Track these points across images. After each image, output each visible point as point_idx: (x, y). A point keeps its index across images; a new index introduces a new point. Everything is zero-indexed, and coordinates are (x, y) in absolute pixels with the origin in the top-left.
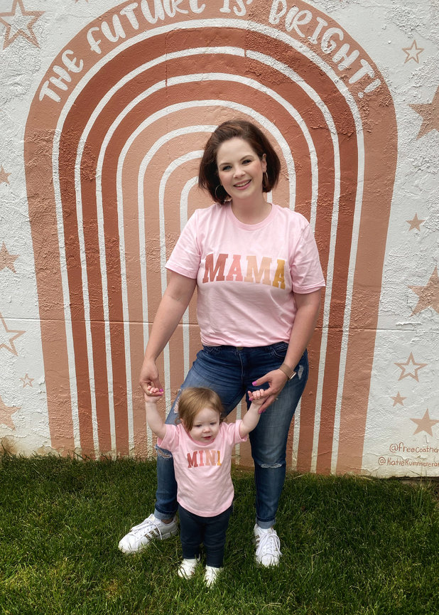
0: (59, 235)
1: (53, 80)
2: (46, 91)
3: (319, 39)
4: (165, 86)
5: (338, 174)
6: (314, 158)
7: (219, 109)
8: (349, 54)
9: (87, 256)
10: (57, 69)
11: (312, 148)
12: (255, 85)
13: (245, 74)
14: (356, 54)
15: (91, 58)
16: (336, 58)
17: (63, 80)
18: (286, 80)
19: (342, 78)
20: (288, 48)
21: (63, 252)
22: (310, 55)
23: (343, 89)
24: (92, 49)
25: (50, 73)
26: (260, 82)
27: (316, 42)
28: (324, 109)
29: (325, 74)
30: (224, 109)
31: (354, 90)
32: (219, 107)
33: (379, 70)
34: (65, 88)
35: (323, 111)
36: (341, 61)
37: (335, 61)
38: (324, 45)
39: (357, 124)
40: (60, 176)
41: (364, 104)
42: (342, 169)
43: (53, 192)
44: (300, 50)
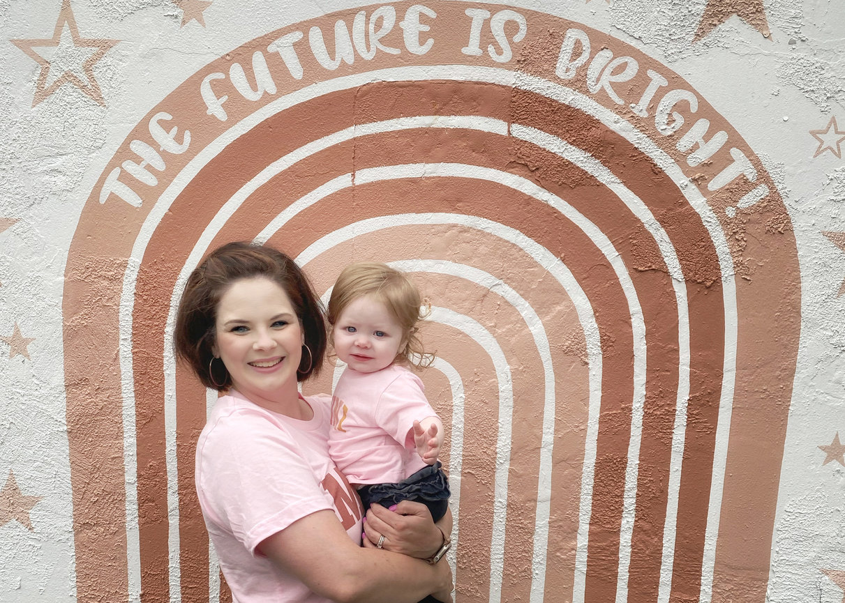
0: (127, 460)
1: (129, 166)
2: (113, 186)
3: (652, 109)
4: (350, 184)
5: (685, 356)
6: (638, 326)
7: (454, 231)
8: (708, 137)
9: (180, 500)
10: (137, 147)
11: (634, 306)
12: (528, 187)
13: (509, 167)
14: (721, 138)
15: (206, 129)
16: (683, 144)
17: (149, 168)
18: (587, 180)
19: (694, 180)
20: (591, 122)
21: (132, 493)
22: (633, 136)
23: (697, 201)
24: (209, 112)
25: (124, 153)
26: (537, 182)
27: (645, 115)
28: (660, 235)
29: (661, 172)
30: (465, 230)
31: (718, 204)
32: (455, 226)
33: (767, 167)
34: (152, 181)
35: (657, 238)
36: (692, 150)
37: (683, 149)
38: (661, 120)
39: (722, 264)
40: (134, 347)
41: (735, 230)
42: (694, 346)
43: (118, 376)
44: (613, 127)
